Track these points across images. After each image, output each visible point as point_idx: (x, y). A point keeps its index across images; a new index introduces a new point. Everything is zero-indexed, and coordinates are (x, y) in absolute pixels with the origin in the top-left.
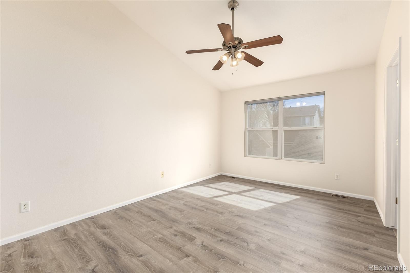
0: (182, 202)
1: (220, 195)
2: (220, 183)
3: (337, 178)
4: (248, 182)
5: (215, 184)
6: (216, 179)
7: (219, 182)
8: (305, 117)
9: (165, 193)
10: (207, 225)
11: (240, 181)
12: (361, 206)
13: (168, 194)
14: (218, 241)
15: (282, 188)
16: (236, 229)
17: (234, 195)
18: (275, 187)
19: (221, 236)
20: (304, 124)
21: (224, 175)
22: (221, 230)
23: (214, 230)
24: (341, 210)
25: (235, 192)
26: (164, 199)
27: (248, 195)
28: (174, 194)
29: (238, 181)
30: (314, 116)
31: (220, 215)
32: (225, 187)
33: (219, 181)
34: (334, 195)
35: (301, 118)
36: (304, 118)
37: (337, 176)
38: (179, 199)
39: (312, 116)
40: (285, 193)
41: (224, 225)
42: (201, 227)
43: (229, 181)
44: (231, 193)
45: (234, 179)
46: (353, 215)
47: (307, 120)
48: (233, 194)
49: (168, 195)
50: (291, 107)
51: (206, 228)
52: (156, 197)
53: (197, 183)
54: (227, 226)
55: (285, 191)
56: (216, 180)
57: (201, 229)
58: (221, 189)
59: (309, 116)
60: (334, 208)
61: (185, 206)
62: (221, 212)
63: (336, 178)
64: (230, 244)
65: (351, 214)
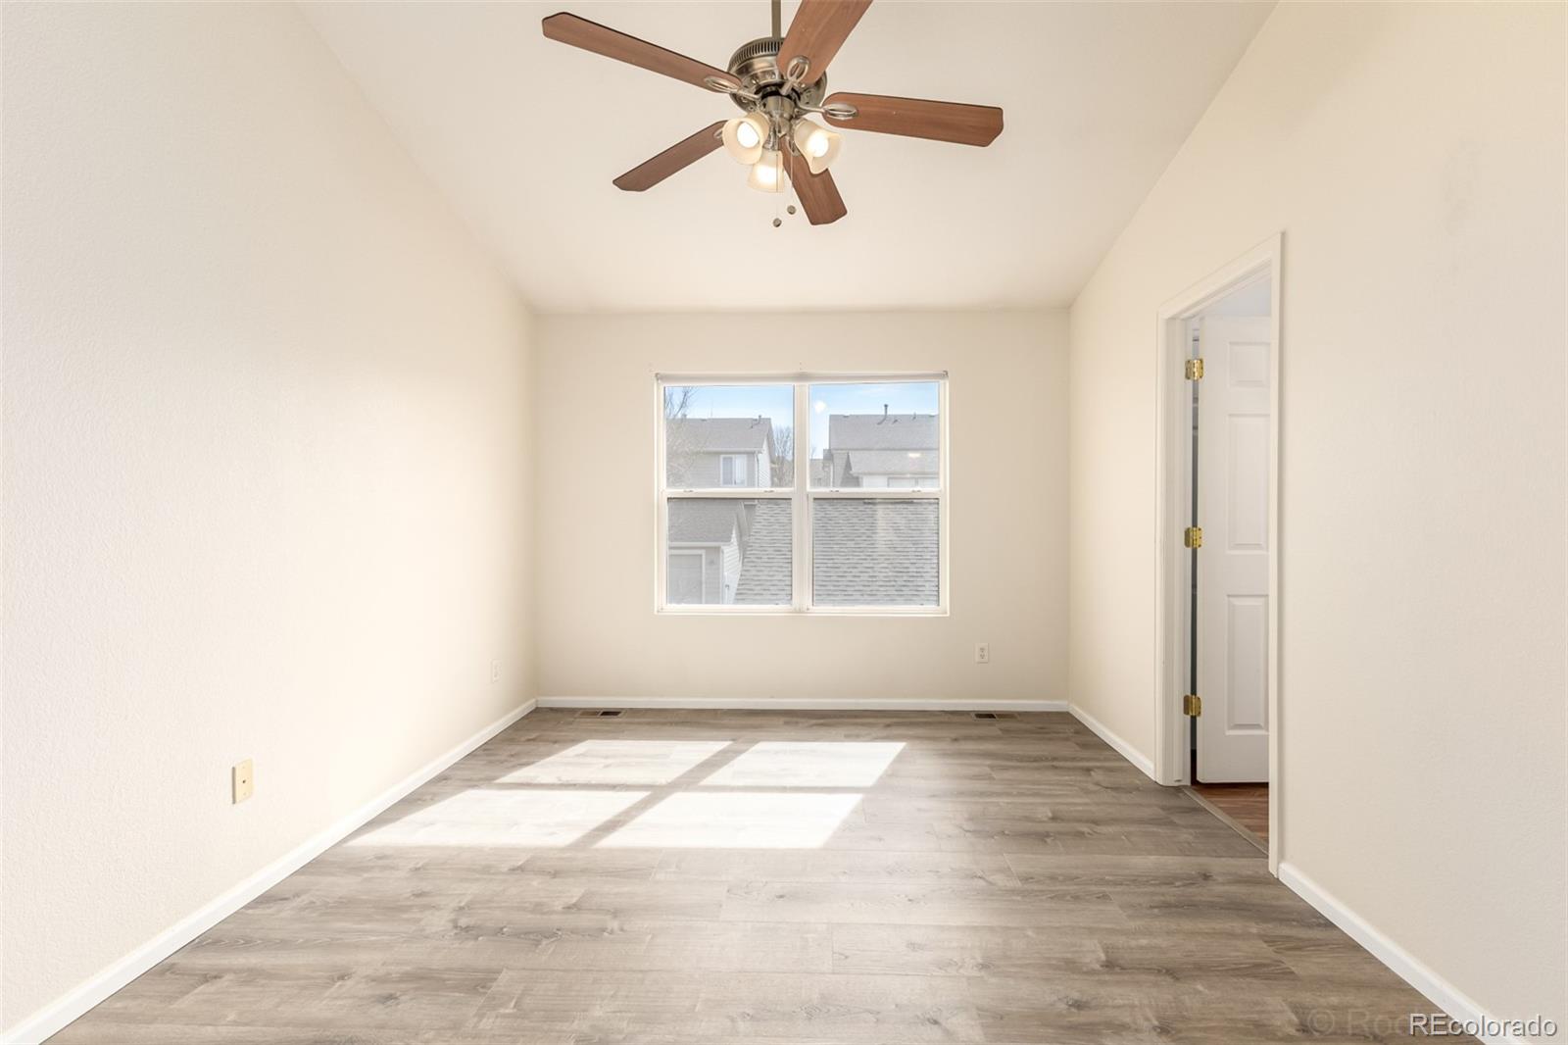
0: (438, 921)
1: (620, 815)
2: (564, 749)
3: (982, 657)
4: (684, 723)
5: (542, 762)
6: (533, 736)
7: (556, 746)
8: (733, 456)
9: (264, 900)
11: (649, 724)
12: (1061, 735)
13: (297, 895)
15: (822, 721)
17: (678, 797)
18: (797, 723)
20: (729, 481)
21: (552, 710)
24: (1035, 761)
25: (669, 781)
26: (284, 944)
27: (740, 783)
28: (345, 885)
29: (639, 723)
30: (760, 455)
32: (607, 766)
33: (555, 742)
34: (981, 715)
35: (722, 460)
36: (731, 458)
37: (982, 650)
38: (408, 909)
39: (753, 453)
40: (849, 737)
43: (596, 731)
44: (657, 793)
45: (614, 719)
46: (1074, 769)
47: (740, 464)
48: (669, 793)
49: (297, 902)
50: (688, 417)
52: (204, 943)
53: (442, 778)
55: (842, 731)
56: (534, 740)
58: (593, 782)
59: (744, 453)
60: (1018, 761)
61: (476, 939)
63: (977, 658)
65: (1069, 769)
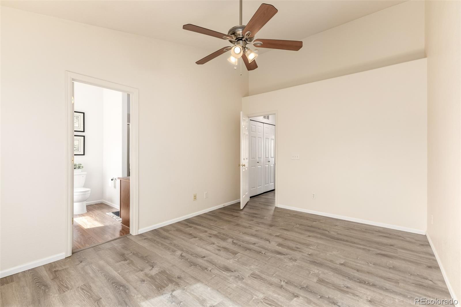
10: (271, 258)
14: (257, 243)
16: (239, 253)
19: (254, 247)
22: (255, 252)
23: (262, 252)
31: (257, 272)
41: (251, 257)
42: (278, 255)
51: (271, 254)
54: (249, 256)
57: (276, 253)
62: (255, 278)
64: (246, 242)
